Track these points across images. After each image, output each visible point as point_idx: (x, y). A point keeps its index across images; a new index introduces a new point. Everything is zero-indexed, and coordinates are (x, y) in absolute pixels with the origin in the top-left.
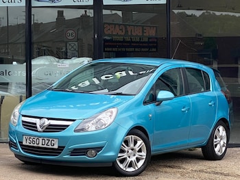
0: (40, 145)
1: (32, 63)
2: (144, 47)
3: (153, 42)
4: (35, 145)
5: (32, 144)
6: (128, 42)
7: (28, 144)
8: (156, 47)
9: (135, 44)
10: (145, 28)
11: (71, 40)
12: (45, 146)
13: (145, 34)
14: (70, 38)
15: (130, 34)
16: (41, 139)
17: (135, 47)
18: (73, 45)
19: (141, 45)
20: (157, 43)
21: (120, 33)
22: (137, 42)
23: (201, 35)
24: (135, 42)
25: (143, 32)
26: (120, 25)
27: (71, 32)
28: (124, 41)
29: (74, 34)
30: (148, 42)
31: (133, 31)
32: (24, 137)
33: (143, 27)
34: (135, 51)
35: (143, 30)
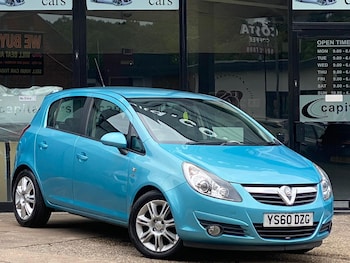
0: (293, 225)
2: (24, 67)
3: (37, 59)
4: (286, 225)
5: (280, 225)
7: (273, 225)
8: (41, 67)
9: (10, 62)
10: (26, 36)
12: (300, 225)
13: (25, 47)
15: (3, 46)
16: (293, 216)
17: (11, 66)
19: (20, 63)
20: (42, 60)
22: (14, 59)
24: (10, 59)
25: (23, 44)
30: (31, 59)
31: (8, 42)
32: (266, 216)
33: (23, 34)
34: (20, 74)
35: (23, 39)
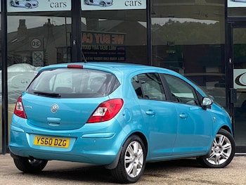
1: (8, 71)
3: (122, 51)
6: (96, 51)
8: (124, 56)
9: (103, 53)
11: (36, 50)
13: (113, 43)
14: (36, 47)
15: (98, 42)
17: (103, 56)
18: (38, 54)
20: (125, 51)
21: (88, 41)
22: (105, 51)
23: (173, 43)
24: (103, 51)
25: (111, 40)
26: (87, 33)
27: (36, 41)
28: (92, 50)
29: (40, 44)
30: (117, 51)
31: (101, 39)
33: (111, 35)
35: (111, 38)
